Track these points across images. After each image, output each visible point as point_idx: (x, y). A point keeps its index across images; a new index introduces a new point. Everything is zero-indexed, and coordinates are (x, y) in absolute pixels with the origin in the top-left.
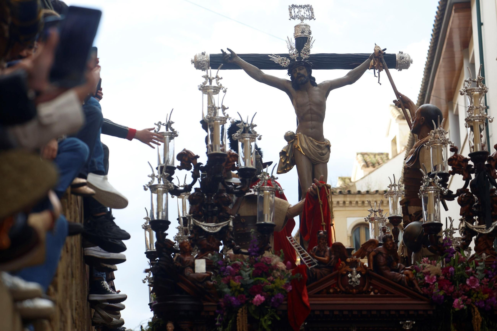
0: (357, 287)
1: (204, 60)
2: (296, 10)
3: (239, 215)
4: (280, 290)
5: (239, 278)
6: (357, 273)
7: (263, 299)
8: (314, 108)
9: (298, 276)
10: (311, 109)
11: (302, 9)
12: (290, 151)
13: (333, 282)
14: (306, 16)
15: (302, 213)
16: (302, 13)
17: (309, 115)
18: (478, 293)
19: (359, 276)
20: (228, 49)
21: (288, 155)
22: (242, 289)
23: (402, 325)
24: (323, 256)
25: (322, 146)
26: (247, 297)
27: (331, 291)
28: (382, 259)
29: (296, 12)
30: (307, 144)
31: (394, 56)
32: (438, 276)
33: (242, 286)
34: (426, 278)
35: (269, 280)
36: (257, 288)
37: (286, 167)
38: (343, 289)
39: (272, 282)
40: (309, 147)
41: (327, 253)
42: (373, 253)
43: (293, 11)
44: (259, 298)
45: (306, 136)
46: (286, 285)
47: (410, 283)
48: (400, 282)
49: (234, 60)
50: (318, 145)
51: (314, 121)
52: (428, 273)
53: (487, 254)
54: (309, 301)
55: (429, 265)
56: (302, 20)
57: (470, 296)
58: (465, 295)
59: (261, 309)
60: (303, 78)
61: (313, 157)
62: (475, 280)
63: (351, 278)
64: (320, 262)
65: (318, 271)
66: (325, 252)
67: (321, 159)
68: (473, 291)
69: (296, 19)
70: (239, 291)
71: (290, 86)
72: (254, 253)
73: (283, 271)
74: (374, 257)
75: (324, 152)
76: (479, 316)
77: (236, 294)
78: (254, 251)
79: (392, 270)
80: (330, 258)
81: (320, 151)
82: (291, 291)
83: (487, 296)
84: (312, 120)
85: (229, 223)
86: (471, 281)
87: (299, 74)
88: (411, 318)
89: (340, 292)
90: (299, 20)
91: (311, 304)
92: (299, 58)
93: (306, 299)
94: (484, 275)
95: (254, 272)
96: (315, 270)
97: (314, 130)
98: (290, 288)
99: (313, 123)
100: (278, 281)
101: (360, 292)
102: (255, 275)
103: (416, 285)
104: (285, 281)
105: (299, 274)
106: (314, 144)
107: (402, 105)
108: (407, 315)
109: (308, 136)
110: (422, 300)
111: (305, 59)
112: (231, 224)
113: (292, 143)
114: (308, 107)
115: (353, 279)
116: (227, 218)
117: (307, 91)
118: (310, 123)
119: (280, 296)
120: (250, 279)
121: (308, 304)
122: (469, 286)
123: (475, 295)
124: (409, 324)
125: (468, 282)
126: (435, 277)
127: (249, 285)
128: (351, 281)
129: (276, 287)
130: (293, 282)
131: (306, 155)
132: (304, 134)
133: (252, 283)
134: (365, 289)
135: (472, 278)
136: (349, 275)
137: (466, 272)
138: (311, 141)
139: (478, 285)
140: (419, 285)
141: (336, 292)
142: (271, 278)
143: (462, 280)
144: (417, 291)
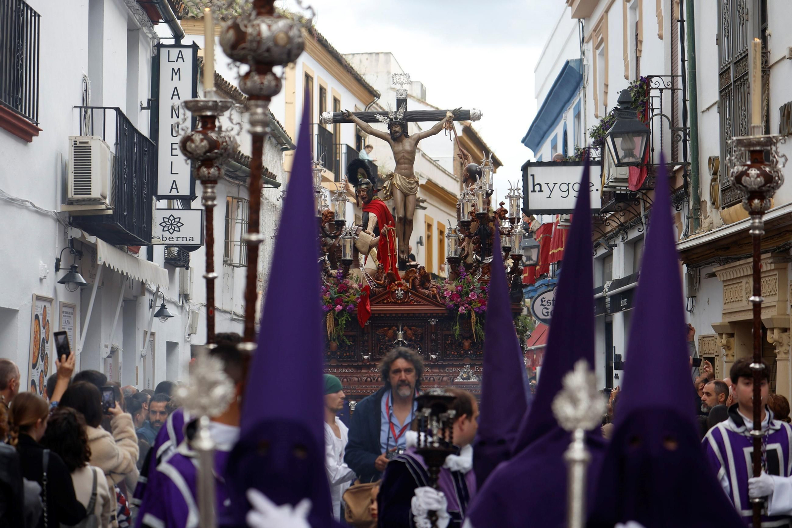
0: (401, 299)
1: (330, 117)
2: (398, 77)
3: (339, 245)
4: (353, 302)
5: (329, 294)
6: (402, 290)
7: (341, 308)
8: (406, 156)
9: (365, 293)
10: (404, 156)
11: (402, 77)
12: (389, 186)
13: (387, 296)
14: (404, 81)
15: (378, 246)
16: (402, 80)
17: (403, 160)
18: (475, 303)
19: (402, 292)
20: (346, 110)
21: (387, 189)
22: (330, 301)
23: (430, 322)
24: (380, 281)
25: (412, 182)
26: (333, 306)
27: (385, 301)
28: (417, 282)
29: (397, 79)
30: (401, 182)
31: (468, 111)
32: (452, 292)
33: (330, 299)
34: (445, 293)
35: (346, 296)
36: (338, 301)
37: (387, 197)
38: (393, 301)
39: (349, 297)
40: (402, 183)
41: (383, 279)
42: (412, 278)
43: (395, 79)
44: (339, 307)
45: (400, 176)
46: (358, 298)
47: (434, 296)
48: (428, 296)
49: (351, 117)
50: (409, 182)
51: (406, 164)
52: (446, 290)
53: (488, 276)
54: (370, 308)
55: (447, 285)
56: (402, 85)
57: (470, 304)
58: (467, 304)
59: (341, 313)
60: (398, 134)
61: (405, 190)
62: (474, 294)
63: (397, 294)
64: (378, 284)
65: (377, 289)
66: (382, 277)
67: (411, 192)
68: (473, 301)
69: (397, 84)
70: (329, 302)
71: (389, 137)
72: (339, 278)
73: (356, 289)
74: (413, 280)
75: (413, 186)
76: (474, 317)
77: (327, 304)
78: (339, 276)
79: (423, 289)
80: (385, 282)
81: (410, 187)
82: (360, 302)
83: (480, 305)
84: (404, 164)
85: (325, 258)
86: (472, 295)
87: (395, 130)
88: (435, 317)
89: (390, 302)
90: (400, 86)
91: (371, 310)
92: (396, 118)
93: (368, 307)
94: (481, 291)
95: (338, 290)
96: (375, 289)
97: (406, 171)
98: (360, 300)
99: (405, 165)
100: (352, 296)
101: (403, 303)
102: (339, 292)
103: (438, 297)
104: (357, 296)
105: (364, 292)
106: (406, 181)
107: (463, 157)
108: (432, 315)
109: (402, 175)
110: (441, 307)
111: (400, 119)
112: (326, 258)
113: (391, 179)
114: (402, 154)
115: (399, 295)
116: (325, 255)
117: (401, 142)
118: (403, 165)
119: (352, 306)
120: (335, 294)
121: (370, 311)
122: (470, 298)
123: (474, 304)
124: (434, 321)
125: (470, 296)
126: (450, 292)
127: (335, 298)
128: (398, 296)
129: (350, 300)
130: (362, 297)
131: (399, 190)
132: (399, 173)
133: (337, 297)
134: (406, 300)
135: (472, 293)
136: (397, 292)
137: (469, 290)
138: (404, 179)
139: (476, 297)
140: (440, 298)
141: (388, 302)
142: (348, 294)
143: (467, 294)
144: (438, 302)
